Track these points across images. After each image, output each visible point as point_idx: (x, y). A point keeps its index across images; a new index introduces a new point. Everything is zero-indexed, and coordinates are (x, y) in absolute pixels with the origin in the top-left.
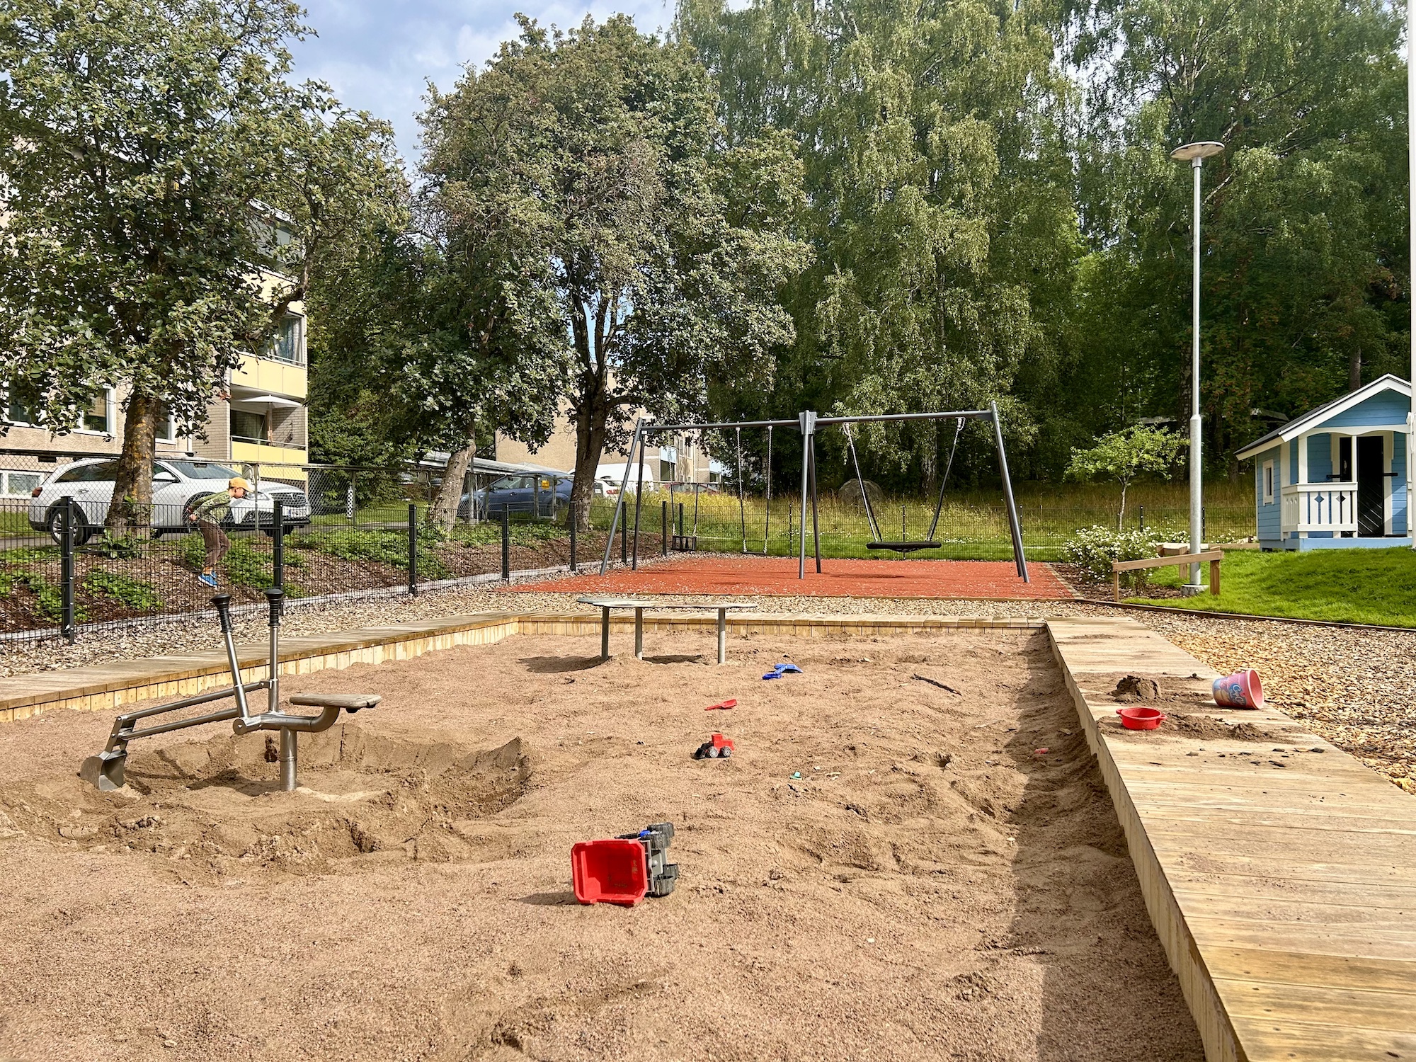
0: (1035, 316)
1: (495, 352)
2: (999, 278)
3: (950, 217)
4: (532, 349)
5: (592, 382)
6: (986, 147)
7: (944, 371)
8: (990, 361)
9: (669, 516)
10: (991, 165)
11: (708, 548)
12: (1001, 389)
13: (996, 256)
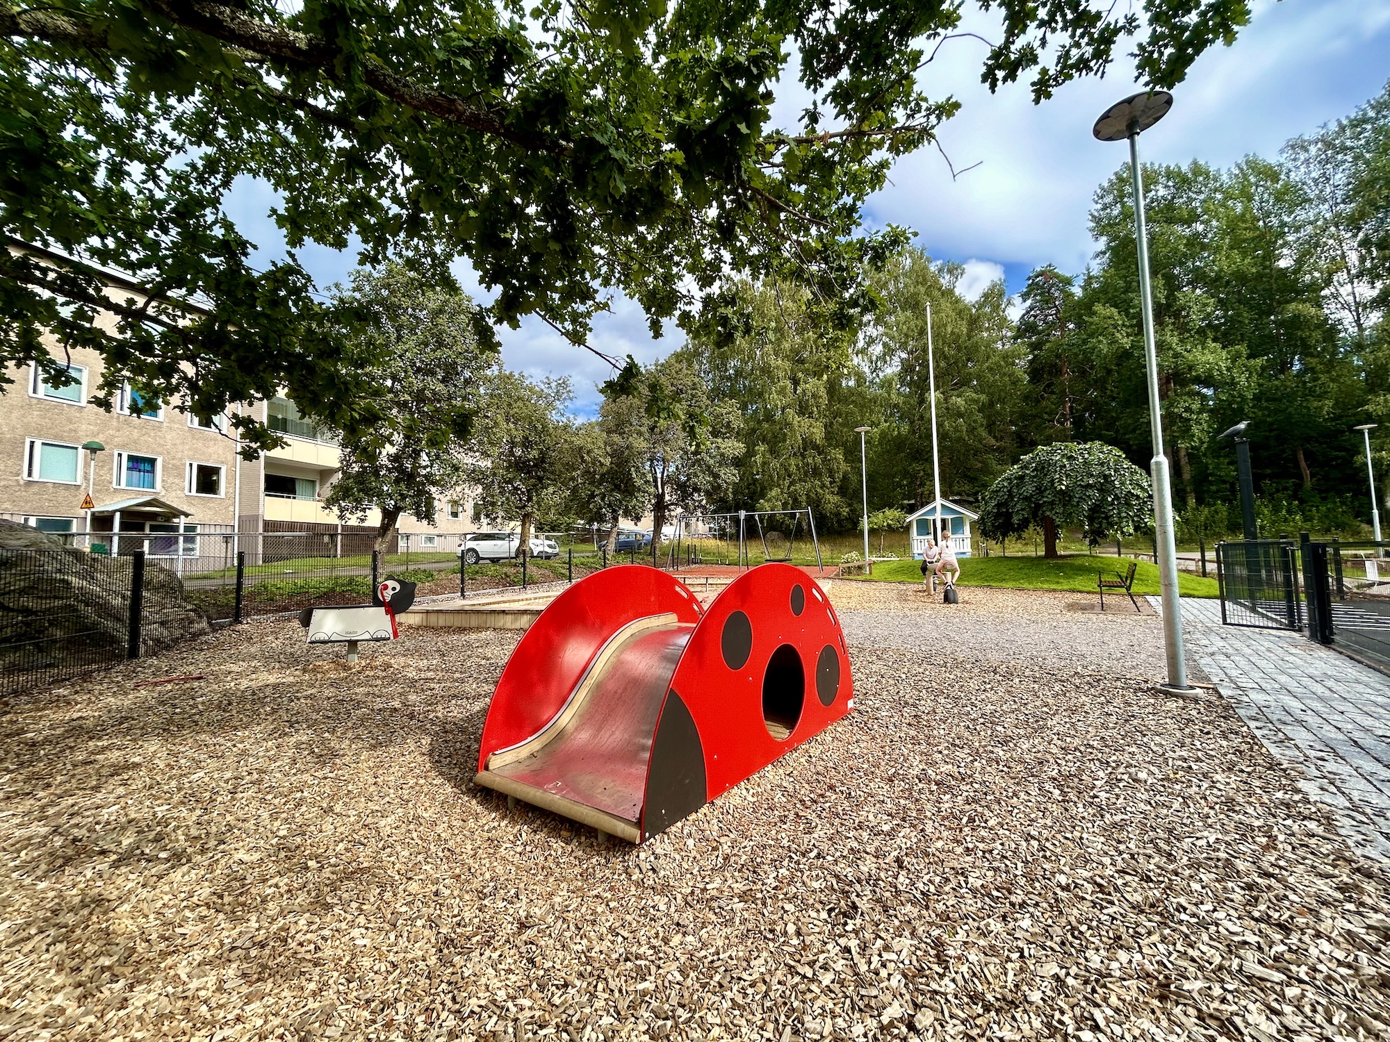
0: (846, 460)
1: (627, 491)
2: (830, 445)
3: (806, 421)
4: (639, 490)
5: (660, 497)
6: (823, 392)
7: (808, 485)
8: (827, 481)
9: (690, 550)
10: (824, 400)
11: (706, 562)
12: (832, 492)
13: (829, 436)
